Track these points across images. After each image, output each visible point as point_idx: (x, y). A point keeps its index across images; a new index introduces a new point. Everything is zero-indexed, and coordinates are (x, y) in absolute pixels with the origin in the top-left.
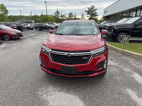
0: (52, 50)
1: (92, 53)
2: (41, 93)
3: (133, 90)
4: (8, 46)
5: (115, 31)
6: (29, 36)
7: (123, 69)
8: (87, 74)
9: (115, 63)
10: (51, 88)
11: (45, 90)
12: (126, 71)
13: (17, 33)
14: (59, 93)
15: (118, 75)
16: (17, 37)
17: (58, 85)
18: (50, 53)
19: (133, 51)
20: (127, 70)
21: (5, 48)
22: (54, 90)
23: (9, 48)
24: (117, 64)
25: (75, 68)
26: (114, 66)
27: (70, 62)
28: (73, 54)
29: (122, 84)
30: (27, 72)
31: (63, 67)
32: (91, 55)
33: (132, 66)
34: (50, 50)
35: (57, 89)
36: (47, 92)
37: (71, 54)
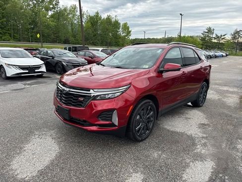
2: (37, 133)
3: (144, 180)
9: (199, 133)
10: (52, 132)
11: (45, 132)
12: (197, 151)
14: (50, 139)
15: (164, 151)
20: (204, 150)
22: (51, 135)
25: (67, 110)
26: (189, 136)
27: (65, 101)
31: (58, 106)
32: (90, 96)
35: (56, 135)
36: (43, 134)
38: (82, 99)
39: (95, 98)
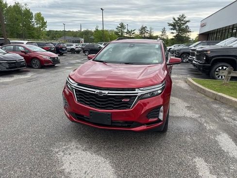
0: (78, 85)
1: (137, 93)
2: (57, 150)
3: (206, 161)
4: (35, 77)
5: (208, 59)
6: (69, 63)
7: (205, 124)
8: (129, 127)
9: (194, 114)
10: (73, 144)
11: (64, 146)
12: (208, 128)
13: (51, 58)
14: (83, 152)
15: (190, 134)
16: (50, 64)
17: (86, 140)
18: (75, 89)
19: (234, 95)
20: (211, 127)
21: (30, 79)
22: (77, 148)
23: (36, 79)
24: (195, 116)
25: (109, 115)
26: (191, 118)
27: (102, 105)
28: (106, 92)
29: (191, 150)
30: (48, 117)
31: (91, 112)
32: (136, 96)
33: (224, 120)
34: (76, 85)
35: (82, 146)
36: (66, 149)
37: (103, 92)
38: (128, 100)
39: (141, 97)
